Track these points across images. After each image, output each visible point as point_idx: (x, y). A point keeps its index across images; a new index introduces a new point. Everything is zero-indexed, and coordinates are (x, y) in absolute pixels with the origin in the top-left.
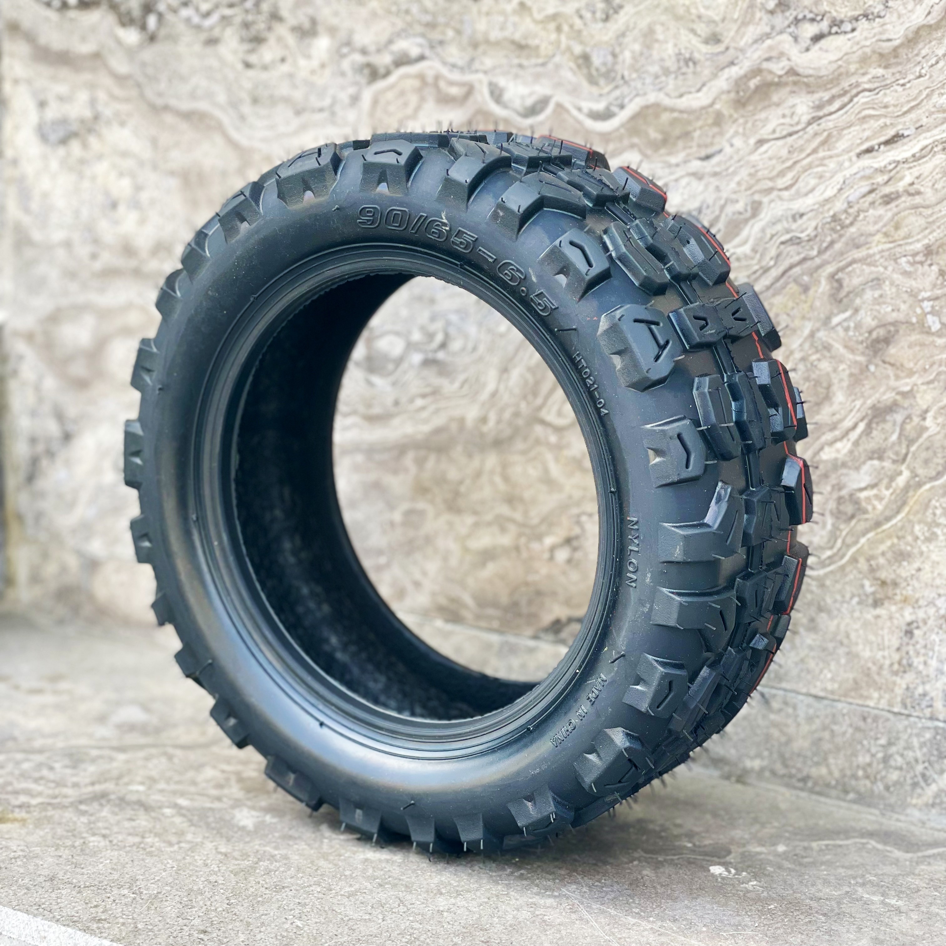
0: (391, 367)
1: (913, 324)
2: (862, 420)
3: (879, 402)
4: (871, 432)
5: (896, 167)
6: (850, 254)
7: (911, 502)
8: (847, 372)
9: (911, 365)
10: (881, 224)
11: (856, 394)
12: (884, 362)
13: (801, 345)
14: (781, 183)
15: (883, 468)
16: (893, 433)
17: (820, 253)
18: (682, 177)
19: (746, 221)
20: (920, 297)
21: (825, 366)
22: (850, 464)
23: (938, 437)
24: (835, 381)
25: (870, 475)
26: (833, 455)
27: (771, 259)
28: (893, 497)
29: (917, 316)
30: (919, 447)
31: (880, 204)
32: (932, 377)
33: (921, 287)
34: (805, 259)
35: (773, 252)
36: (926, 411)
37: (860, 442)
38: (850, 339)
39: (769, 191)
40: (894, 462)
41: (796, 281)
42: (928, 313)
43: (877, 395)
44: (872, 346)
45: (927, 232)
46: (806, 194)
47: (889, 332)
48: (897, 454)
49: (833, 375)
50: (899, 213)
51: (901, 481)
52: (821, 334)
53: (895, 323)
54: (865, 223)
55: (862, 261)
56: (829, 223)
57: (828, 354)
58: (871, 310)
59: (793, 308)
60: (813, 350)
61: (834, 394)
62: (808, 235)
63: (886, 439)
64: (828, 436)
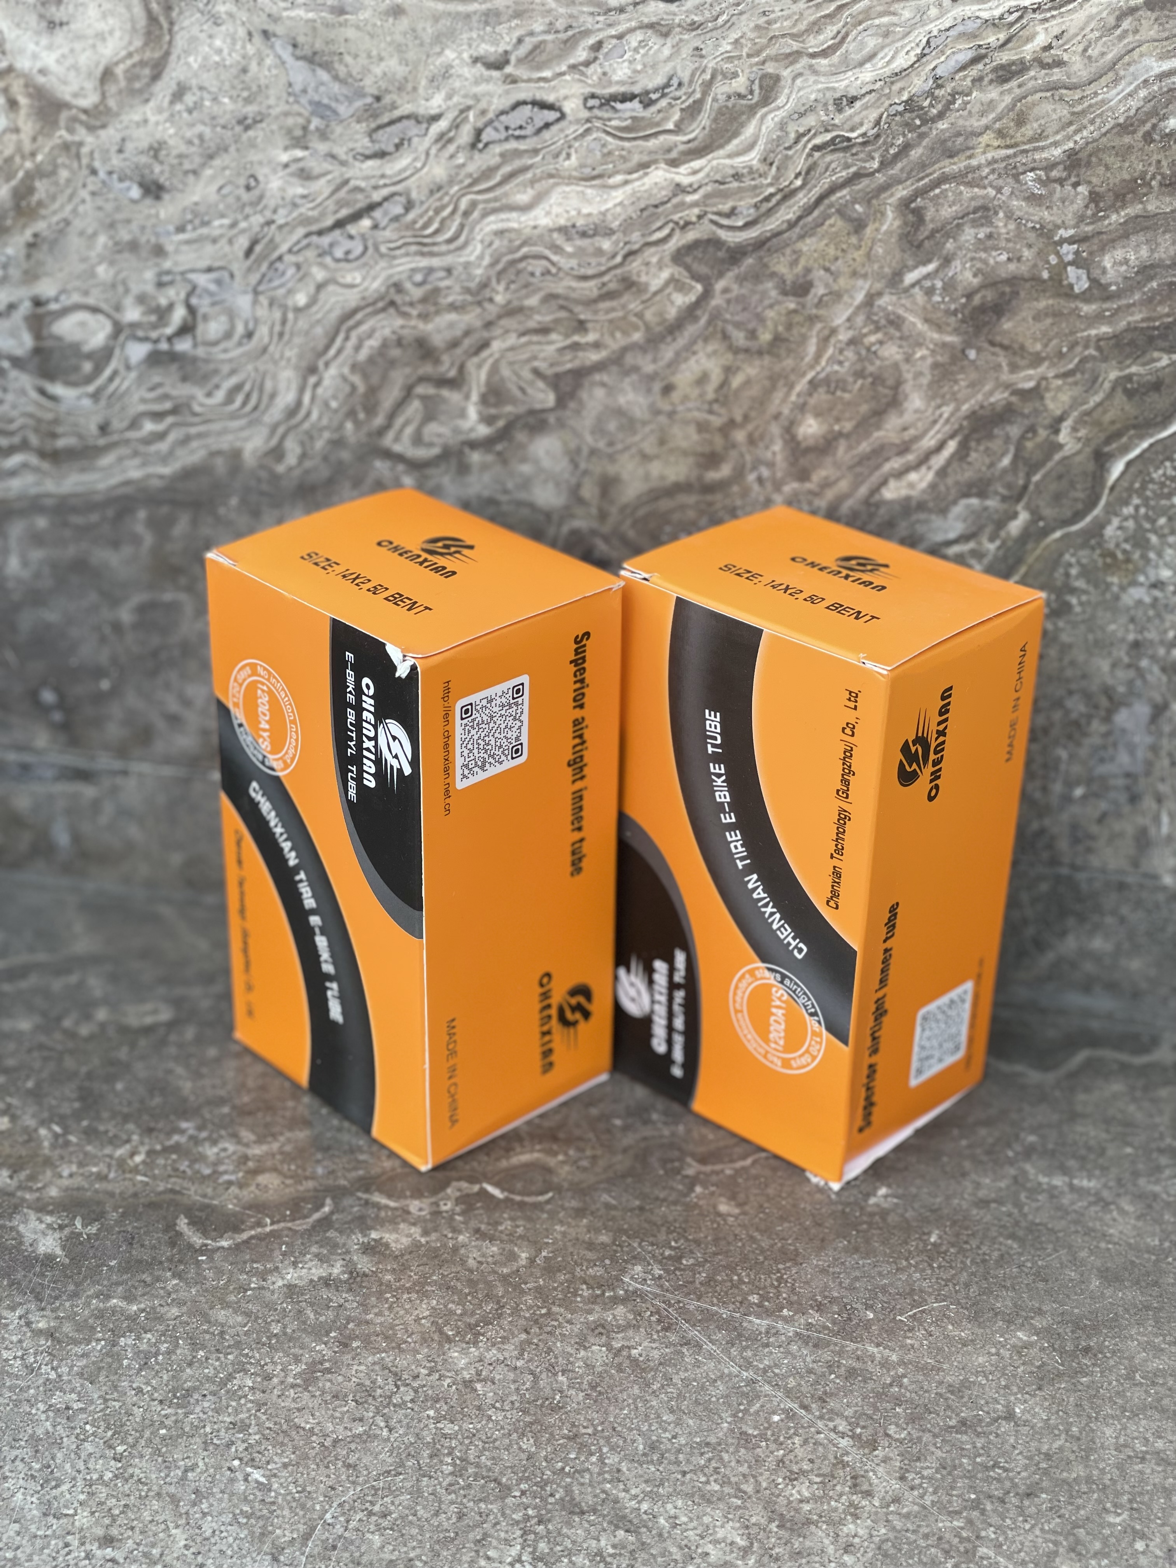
0: (88, 367)
1: (1044, 281)
2: (952, 437)
3: (982, 407)
4: (967, 455)
5: (1021, 17)
6: (936, 166)
7: (1030, 559)
8: (930, 361)
9: (1038, 347)
10: (992, 116)
11: (943, 396)
12: (992, 343)
13: (849, 320)
14: (814, 43)
15: (986, 509)
16: (1003, 455)
17: (884, 165)
18: (631, 30)
19: (752, 110)
20: (1057, 238)
21: (892, 352)
22: (931, 505)
23: (1078, 459)
24: (908, 376)
25: (965, 520)
26: (904, 492)
27: (797, 176)
28: (1001, 553)
29: (1051, 269)
30: (1045, 477)
31: (991, 81)
32: (1071, 366)
33: (1059, 222)
34: (858, 176)
35: (800, 164)
36: (1061, 419)
37: (950, 470)
38: (935, 307)
39: (793, 57)
40: (1004, 499)
41: (841, 212)
42: (1071, 263)
43: (980, 397)
44: (972, 319)
45: (1073, 128)
46: (861, 64)
47: (1003, 294)
48: (1009, 486)
49: (904, 367)
50: (1025, 97)
51: (1015, 527)
52: (886, 301)
53: (1014, 281)
54: (965, 113)
55: (960, 178)
56: (901, 114)
57: (898, 334)
58: (972, 259)
59: (836, 259)
60: (872, 327)
61: (906, 397)
62: (864, 135)
63: (992, 465)
64: (896, 463)
